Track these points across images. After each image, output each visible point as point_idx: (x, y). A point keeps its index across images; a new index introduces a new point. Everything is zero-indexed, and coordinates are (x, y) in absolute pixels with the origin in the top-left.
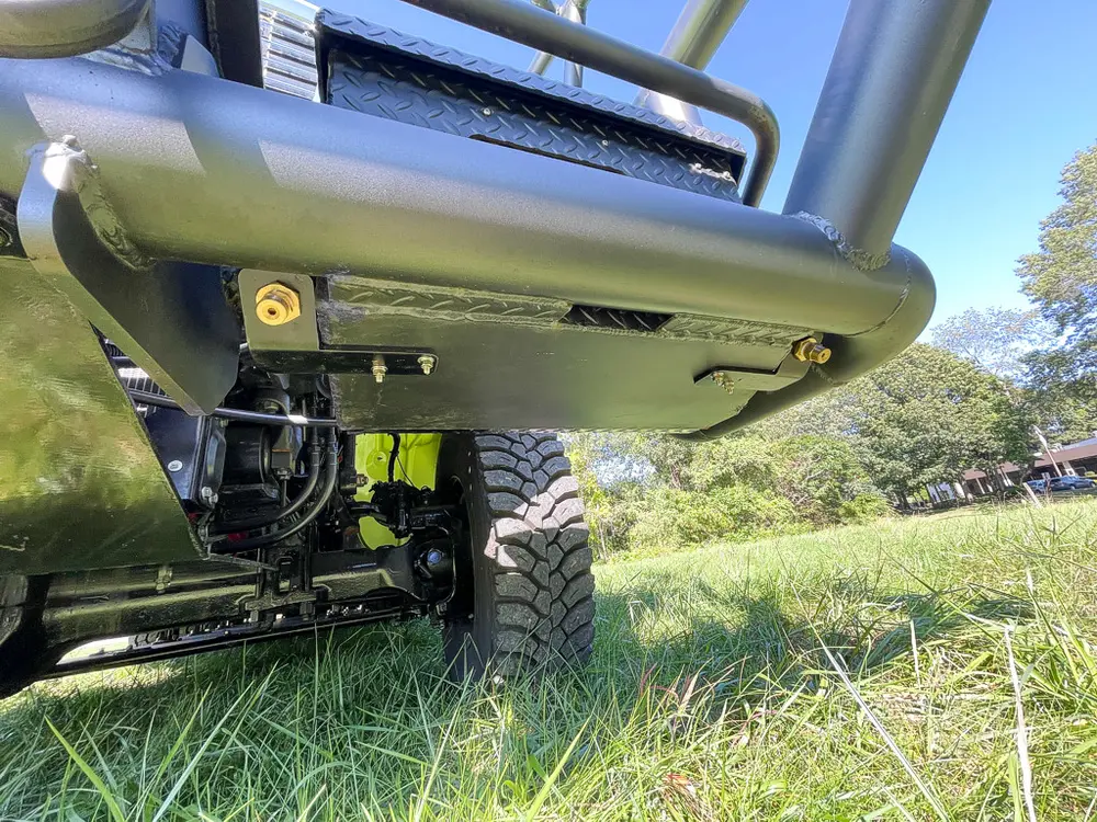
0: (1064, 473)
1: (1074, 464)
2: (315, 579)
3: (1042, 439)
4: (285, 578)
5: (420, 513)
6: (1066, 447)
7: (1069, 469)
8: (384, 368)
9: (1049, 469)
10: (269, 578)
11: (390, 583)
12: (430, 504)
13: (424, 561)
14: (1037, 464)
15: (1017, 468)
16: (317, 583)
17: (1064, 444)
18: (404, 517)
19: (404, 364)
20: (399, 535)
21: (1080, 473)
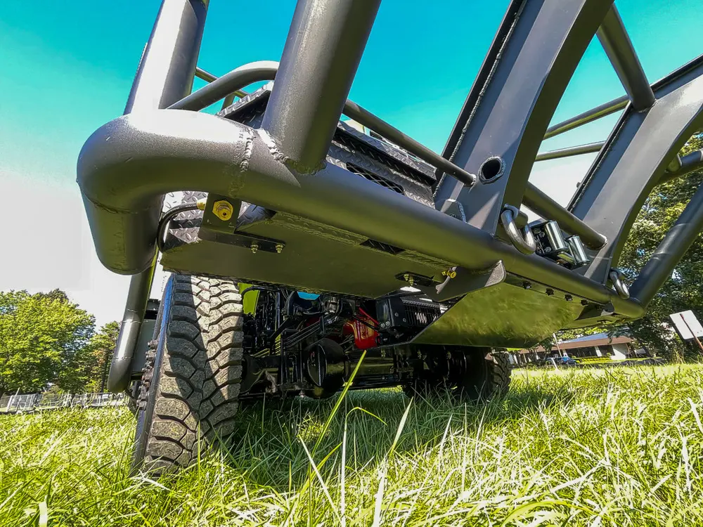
0: (563, 355)
1: (568, 351)
3: (555, 336)
6: (565, 342)
7: (565, 354)
9: (556, 352)
14: (553, 349)
15: (544, 350)
17: (564, 340)
21: (570, 356)
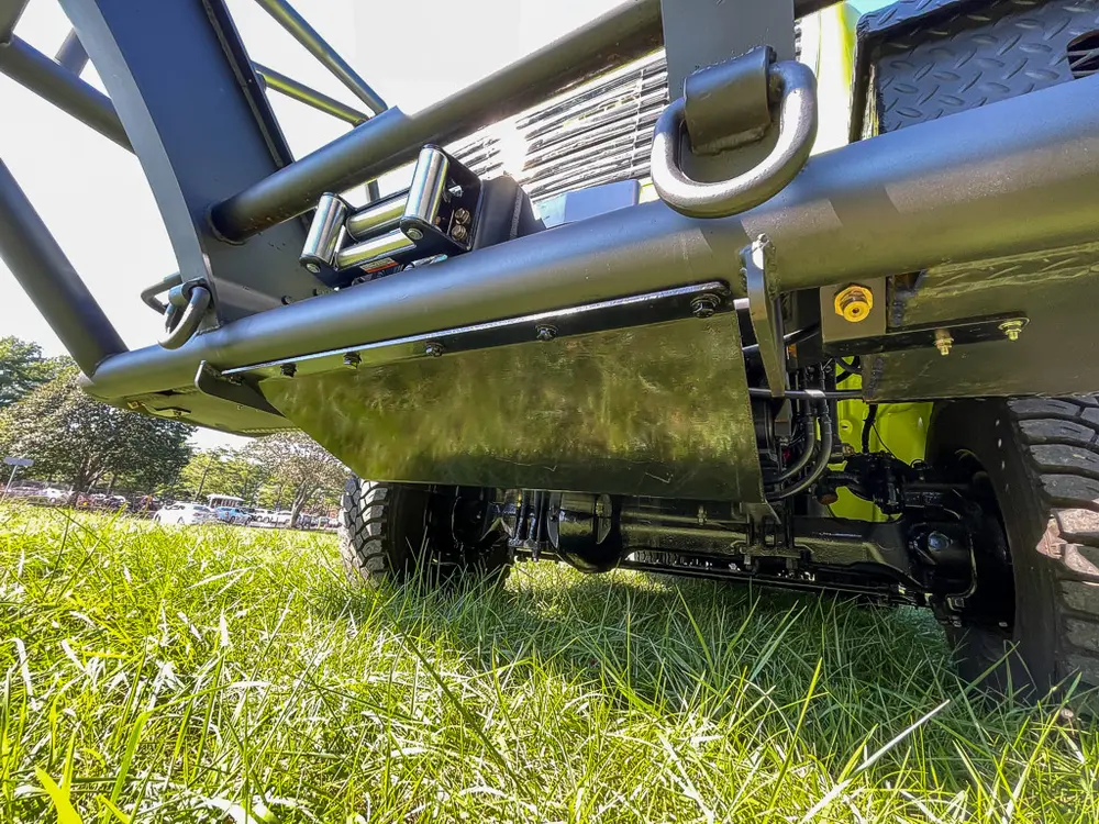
2: (796, 539)
4: (770, 533)
5: (915, 489)
8: (949, 340)
10: (757, 531)
11: (880, 559)
12: (927, 481)
13: (924, 544)
16: (798, 543)
18: (893, 492)
19: (979, 333)
20: (887, 510)
